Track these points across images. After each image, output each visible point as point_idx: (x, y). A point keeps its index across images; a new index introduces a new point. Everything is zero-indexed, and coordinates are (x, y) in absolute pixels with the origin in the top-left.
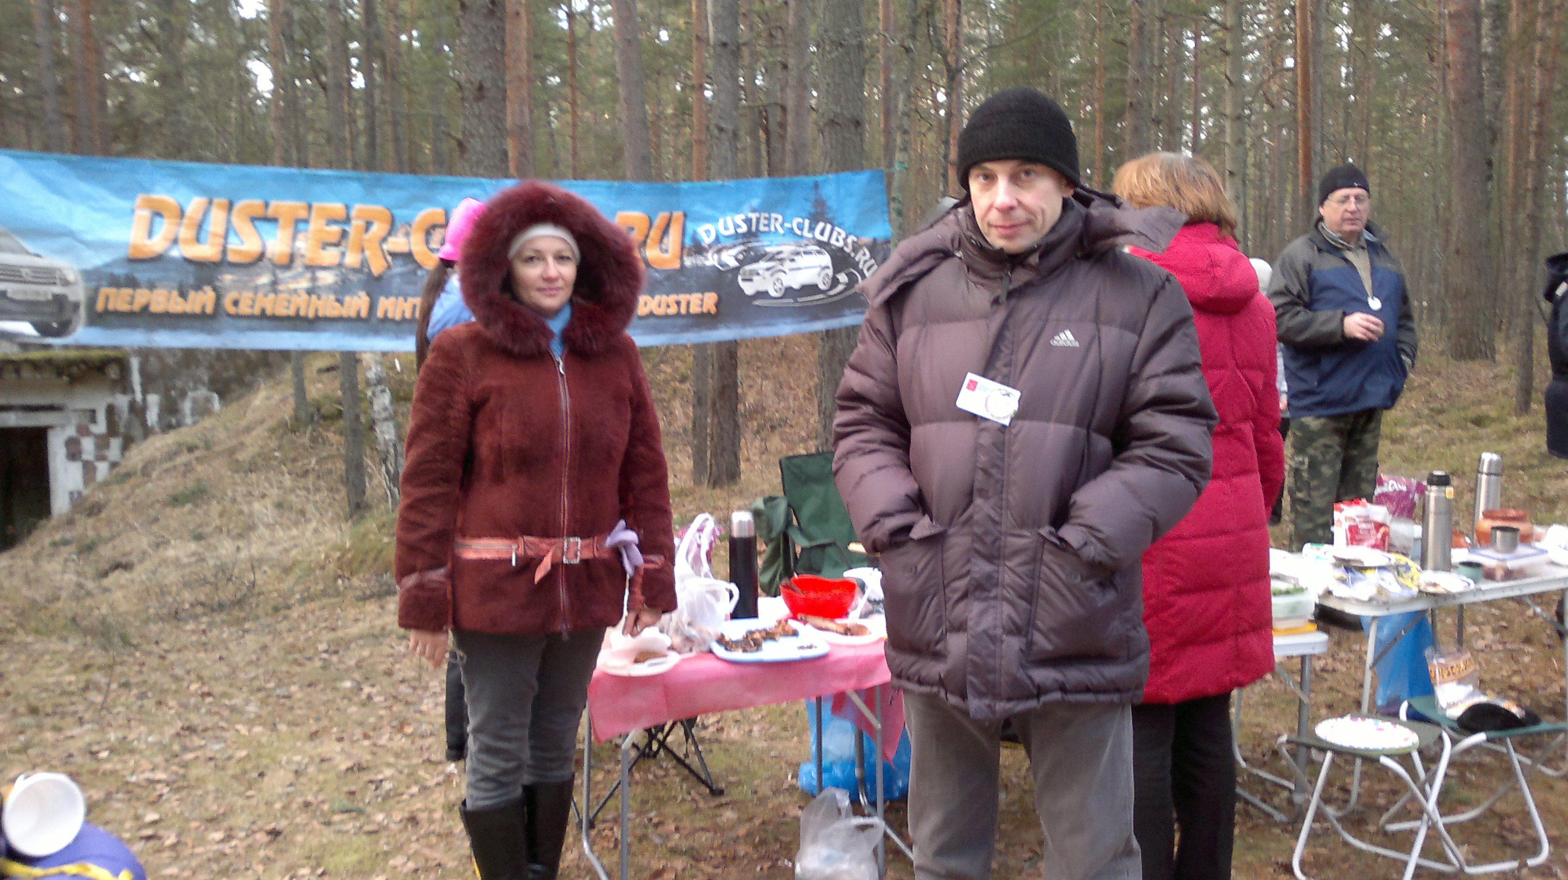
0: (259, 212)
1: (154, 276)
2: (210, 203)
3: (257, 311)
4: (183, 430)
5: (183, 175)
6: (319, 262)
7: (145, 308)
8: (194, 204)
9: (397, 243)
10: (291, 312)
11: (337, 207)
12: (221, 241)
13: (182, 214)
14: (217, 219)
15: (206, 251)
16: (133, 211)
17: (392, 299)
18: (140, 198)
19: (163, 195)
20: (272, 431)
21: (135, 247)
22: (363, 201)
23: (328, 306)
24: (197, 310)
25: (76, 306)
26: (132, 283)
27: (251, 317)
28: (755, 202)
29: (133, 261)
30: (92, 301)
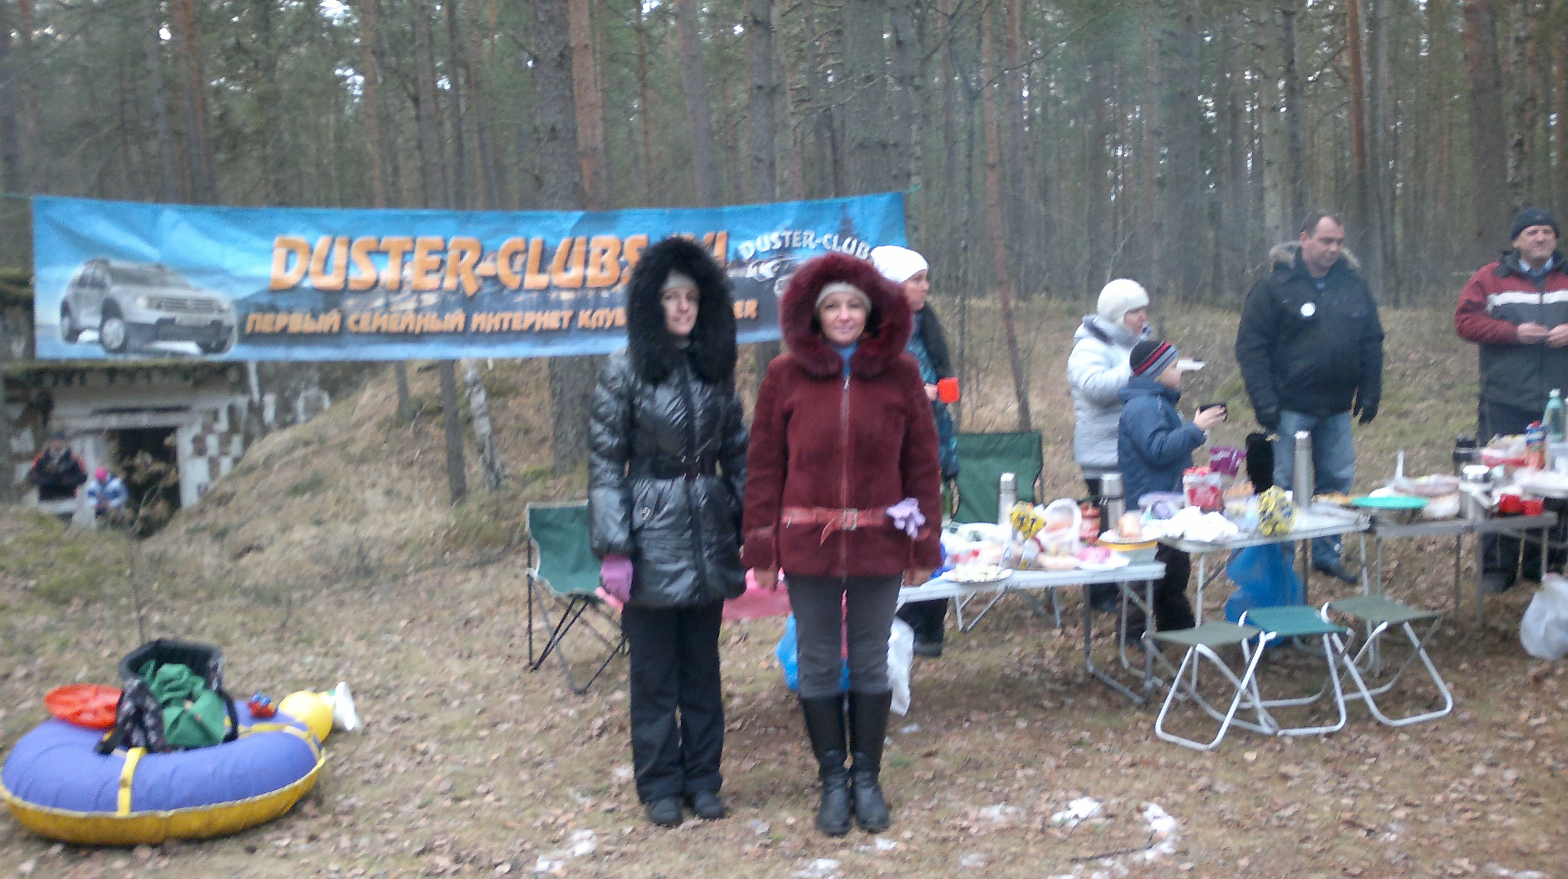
0: (373, 246)
1: (292, 302)
2: (333, 241)
3: (374, 328)
4: (298, 427)
5: (312, 220)
6: (422, 287)
7: (285, 329)
8: (321, 242)
9: (486, 268)
10: (402, 328)
11: (436, 240)
12: (343, 272)
13: (311, 251)
14: (339, 254)
15: (332, 281)
16: (272, 251)
17: (483, 315)
18: (277, 239)
19: (297, 237)
20: (380, 426)
21: (276, 281)
22: (458, 233)
23: (431, 322)
24: (326, 329)
25: (230, 329)
26: (273, 309)
27: (369, 334)
28: (788, 222)
29: (275, 291)
30: (242, 325)
